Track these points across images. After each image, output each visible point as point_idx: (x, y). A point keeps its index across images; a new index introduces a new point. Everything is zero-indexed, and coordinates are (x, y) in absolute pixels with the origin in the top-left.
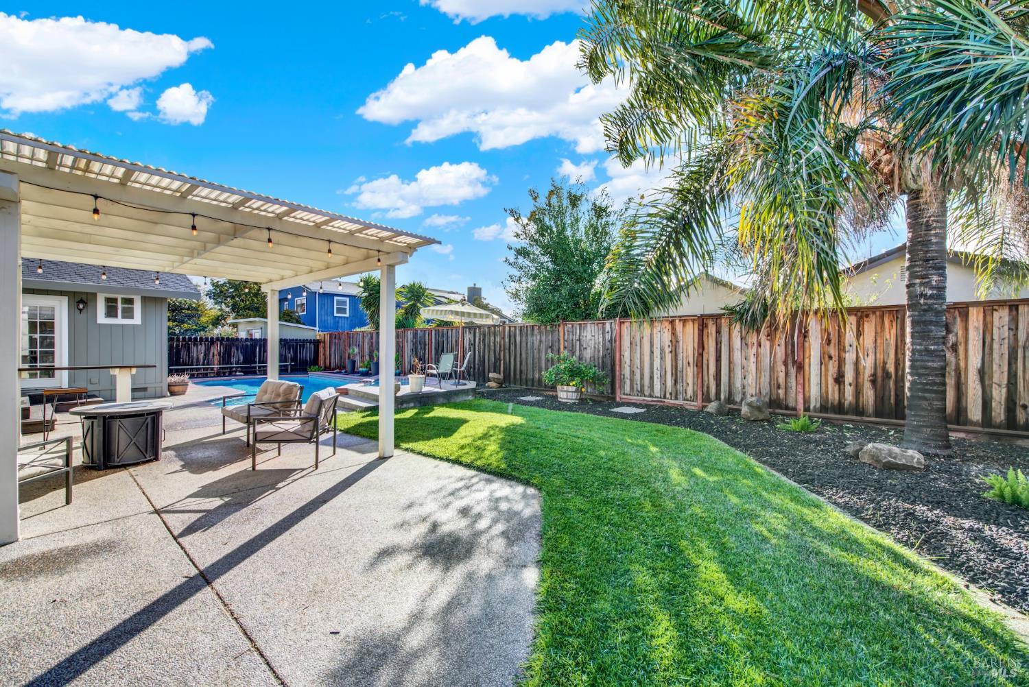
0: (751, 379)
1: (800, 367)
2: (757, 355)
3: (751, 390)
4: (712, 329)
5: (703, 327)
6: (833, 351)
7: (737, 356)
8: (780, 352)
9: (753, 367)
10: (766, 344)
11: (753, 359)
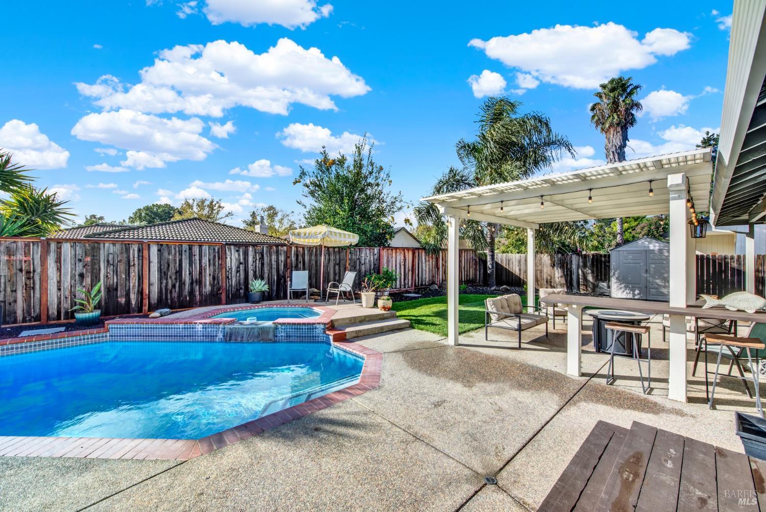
0: (427, 275)
1: (438, 269)
2: (429, 265)
3: (427, 279)
4: (417, 254)
5: (414, 254)
6: (444, 263)
7: (424, 265)
8: (434, 263)
9: (427, 270)
10: (431, 260)
11: (427, 267)
